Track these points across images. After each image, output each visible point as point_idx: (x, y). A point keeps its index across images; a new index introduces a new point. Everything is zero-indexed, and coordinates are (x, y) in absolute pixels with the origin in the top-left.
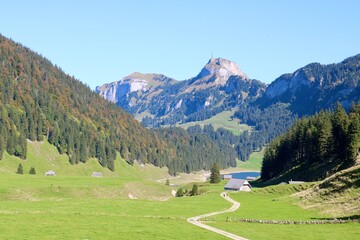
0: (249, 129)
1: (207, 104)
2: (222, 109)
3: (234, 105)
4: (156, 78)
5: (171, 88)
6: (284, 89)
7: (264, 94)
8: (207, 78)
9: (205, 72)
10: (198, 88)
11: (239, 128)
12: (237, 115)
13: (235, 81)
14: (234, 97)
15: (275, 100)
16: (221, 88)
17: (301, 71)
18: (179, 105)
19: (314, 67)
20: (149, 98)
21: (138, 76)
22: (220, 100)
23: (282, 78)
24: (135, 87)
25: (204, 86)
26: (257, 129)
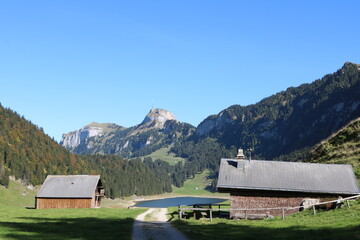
0: (183, 161)
1: (148, 143)
2: (160, 146)
3: (170, 143)
4: (109, 126)
5: (120, 133)
6: (211, 128)
7: (194, 133)
8: (148, 124)
9: (147, 119)
10: (141, 132)
11: (173, 160)
12: (172, 150)
13: (170, 124)
14: (170, 137)
15: (203, 137)
16: (160, 131)
17: (225, 112)
18: (126, 146)
19: (236, 108)
20: (104, 141)
21: (95, 125)
22: (158, 139)
23: (209, 118)
24: (93, 133)
25: (146, 130)
26: (190, 160)
